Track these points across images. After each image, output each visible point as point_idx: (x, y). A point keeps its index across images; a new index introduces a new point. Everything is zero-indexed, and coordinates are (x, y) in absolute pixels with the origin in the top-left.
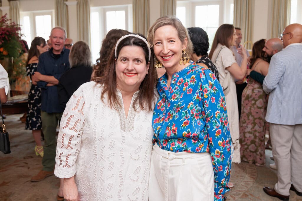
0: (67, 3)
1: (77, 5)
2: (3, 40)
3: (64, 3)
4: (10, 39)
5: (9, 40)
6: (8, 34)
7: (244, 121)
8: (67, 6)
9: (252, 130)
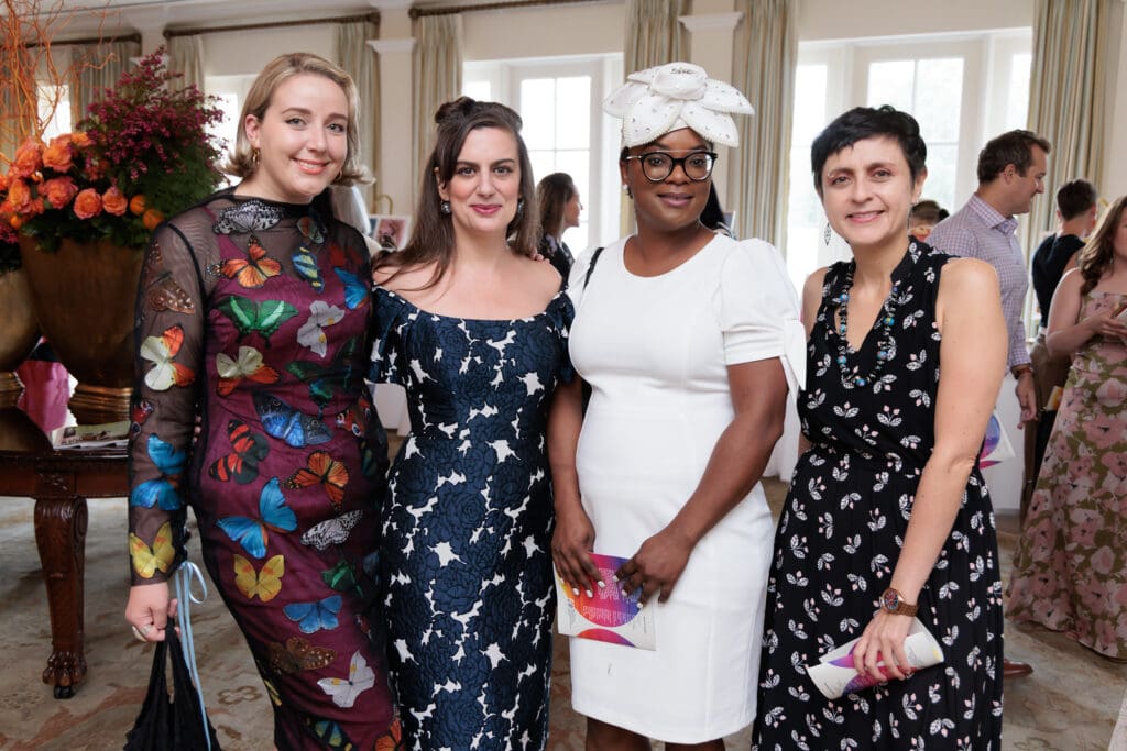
0: (376, 45)
1: (414, 53)
2: (146, 164)
3: (364, 45)
4: (177, 156)
5: (173, 163)
6: (168, 135)
7: (1061, 466)
8: (376, 55)
9: (1094, 495)
